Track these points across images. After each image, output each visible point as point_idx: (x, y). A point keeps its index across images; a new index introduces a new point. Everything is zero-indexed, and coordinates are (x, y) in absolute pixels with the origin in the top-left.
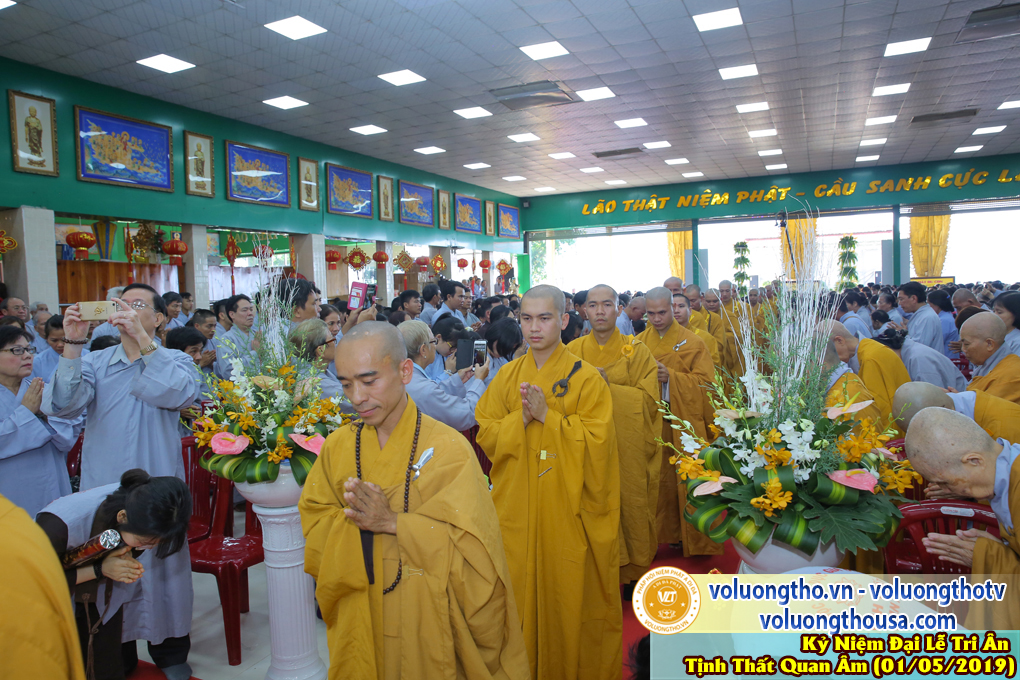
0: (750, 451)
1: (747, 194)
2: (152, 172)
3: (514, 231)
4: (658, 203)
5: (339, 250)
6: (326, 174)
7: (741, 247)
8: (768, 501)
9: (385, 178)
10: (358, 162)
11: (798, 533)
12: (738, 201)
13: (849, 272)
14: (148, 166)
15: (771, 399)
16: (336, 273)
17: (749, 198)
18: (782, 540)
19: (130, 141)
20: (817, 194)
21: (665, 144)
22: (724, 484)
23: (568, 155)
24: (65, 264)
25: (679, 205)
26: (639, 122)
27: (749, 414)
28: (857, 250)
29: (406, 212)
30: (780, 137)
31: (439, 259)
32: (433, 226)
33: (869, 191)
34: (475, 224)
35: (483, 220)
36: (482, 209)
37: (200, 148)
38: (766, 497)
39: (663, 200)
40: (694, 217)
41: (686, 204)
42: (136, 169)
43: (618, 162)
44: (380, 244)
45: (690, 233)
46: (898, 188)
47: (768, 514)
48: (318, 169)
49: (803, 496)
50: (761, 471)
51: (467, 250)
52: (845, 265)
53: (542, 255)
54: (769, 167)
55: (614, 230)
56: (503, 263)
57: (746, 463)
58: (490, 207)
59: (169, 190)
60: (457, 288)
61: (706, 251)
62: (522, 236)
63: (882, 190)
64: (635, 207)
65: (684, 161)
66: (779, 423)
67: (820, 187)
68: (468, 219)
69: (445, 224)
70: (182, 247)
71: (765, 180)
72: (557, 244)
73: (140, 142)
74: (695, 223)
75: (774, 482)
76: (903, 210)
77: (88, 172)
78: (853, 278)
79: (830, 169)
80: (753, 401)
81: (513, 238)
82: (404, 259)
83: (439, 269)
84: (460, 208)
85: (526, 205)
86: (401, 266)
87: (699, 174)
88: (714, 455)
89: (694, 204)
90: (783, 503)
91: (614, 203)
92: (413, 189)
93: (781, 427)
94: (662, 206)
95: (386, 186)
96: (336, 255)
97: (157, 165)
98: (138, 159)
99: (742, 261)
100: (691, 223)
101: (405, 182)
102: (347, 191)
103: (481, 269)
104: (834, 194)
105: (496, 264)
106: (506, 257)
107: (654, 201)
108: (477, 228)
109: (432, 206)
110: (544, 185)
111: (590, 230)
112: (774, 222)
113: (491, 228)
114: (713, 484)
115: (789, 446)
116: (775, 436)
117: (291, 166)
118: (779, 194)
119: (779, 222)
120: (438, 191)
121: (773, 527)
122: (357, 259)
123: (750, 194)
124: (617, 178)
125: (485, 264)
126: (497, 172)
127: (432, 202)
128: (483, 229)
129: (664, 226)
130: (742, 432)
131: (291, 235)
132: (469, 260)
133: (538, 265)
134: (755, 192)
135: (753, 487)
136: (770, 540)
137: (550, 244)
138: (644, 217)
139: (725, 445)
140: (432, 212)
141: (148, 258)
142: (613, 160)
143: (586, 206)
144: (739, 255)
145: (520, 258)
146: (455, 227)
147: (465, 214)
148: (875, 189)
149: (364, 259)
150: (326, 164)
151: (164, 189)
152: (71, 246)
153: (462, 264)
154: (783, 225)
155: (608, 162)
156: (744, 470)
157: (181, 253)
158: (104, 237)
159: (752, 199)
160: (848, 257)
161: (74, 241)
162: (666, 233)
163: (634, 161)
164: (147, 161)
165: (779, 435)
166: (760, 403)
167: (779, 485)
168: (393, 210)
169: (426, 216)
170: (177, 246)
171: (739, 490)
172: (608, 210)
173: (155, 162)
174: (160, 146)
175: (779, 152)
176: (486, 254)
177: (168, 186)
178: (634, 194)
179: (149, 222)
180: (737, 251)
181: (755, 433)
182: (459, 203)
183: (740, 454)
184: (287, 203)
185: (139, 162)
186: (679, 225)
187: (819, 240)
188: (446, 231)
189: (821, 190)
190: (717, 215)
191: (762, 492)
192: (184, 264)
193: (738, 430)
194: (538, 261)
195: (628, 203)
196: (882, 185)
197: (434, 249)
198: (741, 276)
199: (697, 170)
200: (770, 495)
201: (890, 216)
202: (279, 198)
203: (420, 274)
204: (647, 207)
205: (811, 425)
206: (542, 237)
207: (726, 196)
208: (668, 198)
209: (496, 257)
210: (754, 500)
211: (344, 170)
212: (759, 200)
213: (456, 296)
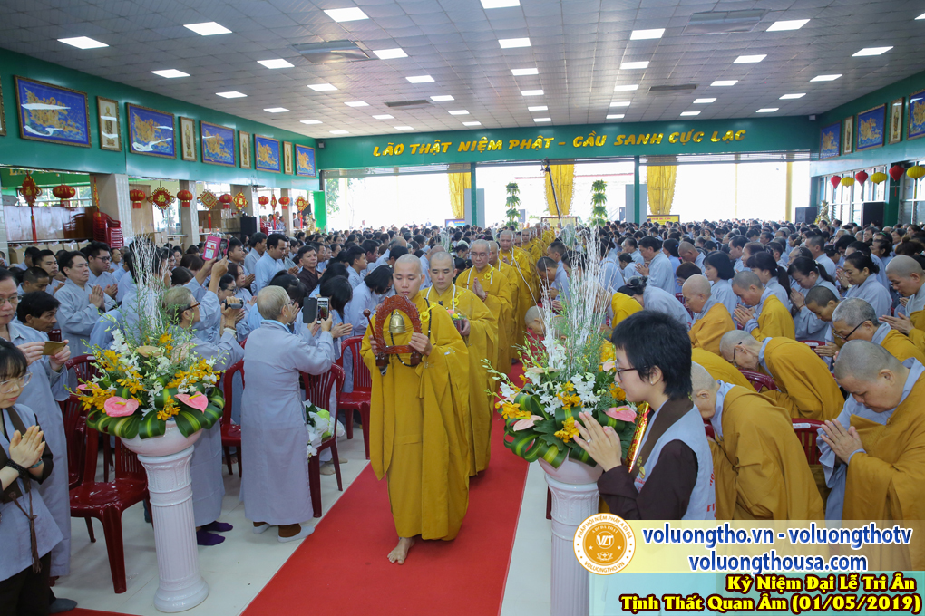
0: (552, 397)
1: (518, 142)
3: (310, 169)
4: (442, 147)
5: (143, 190)
6: (127, 113)
8: (567, 433)
9: (186, 119)
10: (159, 103)
12: (510, 148)
13: (600, 210)
16: (141, 212)
17: (519, 146)
18: (576, 457)
20: (575, 144)
21: (450, 98)
22: (535, 422)
23: (362, 104)
25: (460, 150)
26: (428, 79)
28: (607, 192)
29: (208, 152)
30: (546, 96)
31: (241, 197)
32: (235, 164)
33: (616, 144)
34: (274, 164)
35: (281, 159)
36: (281, 150)
38: (564, 431)
39: (446, 145)
40: (473, 161)
41: (465, 149)
43: (407, 111)
44: (183, 183)
45: (468, 175)
46: (638, 142)
47: (565, 441)
48: (118, 109)
50: (560, 410)
51: (269, 188)
52: (597, 205)
53: (333, 190)
54: (536, 120)
55: (402, 169)
56: (300, 200)
57: (549, 405)
58: (288, 148)
60: (280, 241)
61: (483, 190)
62: (318, 175)
63: (626, 142)
64: (421, 151)
65: (465, 112)
67: (578, 138)
68: (267, 159)
69: (246, 164)
71: (531, 131)
72: (349, 181)
74: (473, 166)
75: (570, 420)
76: (643, 160)
78: (603, 216)
79: (585, 123)
81: (309, 176)
82: (207, 197)
83: (241, 206)
84: (260, 148)
85: (321, 145)
86: (205, 204)
87: (476, 124)
88: (526, 401)
89: (472, 149)
91: (402, 146)
92: (214, 130)
94: (444, 151)
95: (187, 126)
96: (140, 195)
99: (513, 200)
100: (469, 166)
101: (207, 123)
102: (149, 132)
103: (280, 205)
104: (589, 145)
105: (294, 201)
106: (303, 194)
107: (438, 145)
108: (276, 167)
109: (233, 147)
110: (339, 129)
111: (378, 170)
112: (540, 167)
113: (289, 167)
114: (527, 421)
117: (90, 105)
118: (544, 143)
119: (544, 167)
120: (239, 132)
121: (569, 450)
122: (162, 199)
123: (520, 142)
124: (406, 124)
125: (285, 201)
126: (295, 114)
127: (233, 141)
128: (282, 168)
129: (445, 167)
130: (546, 383)
131: (92, 174)
132: (270, 197)
133: (330, 199)
134: (524, 141)
135: (555, 422)
136: (567, 458)
137: (342, 181)
138: (431, 158)
139: (533, 391)
140: (234, 152)
142: (402, 109)
143: (377, 148)
144: (510, 195)
145: (315, 194)
146: (255, 165)
147: (265, 154)
148: (621, 142)
150: (126, 104)
153: (263, 201)
154: (547, 170)
155: (398, 111)
156: (547, 409)
159: (522, 147)
160: (599, 198)
162: (446, 175)
163: (422, 111)
168: (195, 150)
169: (227, 156)
171: (545, 426)
172: (396, 153)
175: (545, 108)
176: (284, 191)
178: (419, 139)
180: (509, 191)
181: (554, 384)
182: (259, 143)
183: (545, 398)
184: (87, 143)
186: (459, 167)
187: (575, 180)
188: (247, 170)
189: (579, 141)
190: (492, 159)
191: (561, 427)
193: (542, 382)
194: (330, 195)
195: (415, 146)
196: (626, 138)
197: (235, 187)
198: (512, 213)
199: (476, 120)
200: (568, 428)
201: (633, 164)
202: (78, 137)
203: (223, 211)
204: (432, 151)
205: (594, 377)
206: (337, 176)
207: (500, 143)
208: (450, 144)
209: (294, 194)
210: (557, 433)
211: (145, 110)
212: (528, 147)
213: (278, 248)
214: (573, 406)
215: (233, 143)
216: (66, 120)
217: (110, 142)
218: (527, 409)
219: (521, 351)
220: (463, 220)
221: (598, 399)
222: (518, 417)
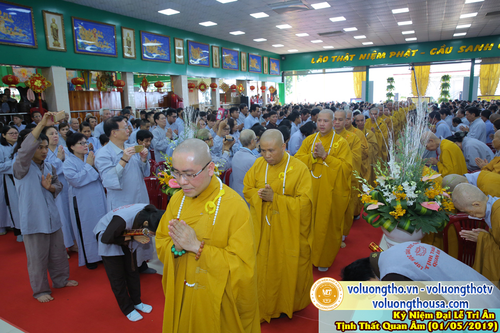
0: (390, 193)
1: (395, 53)
2: (107, 48)
3: (277, 71)
4: (350, 58)
5: (194, 83)
6: (187, 45)
7: (391, 80)
8: (396, 213)
9: (215, 46)
10: (201, 40)
11: (407, 225)
12: (390, 57)
13: (445, 93)
14: (106, 45)
15: (400, 172)
16: (193, 94)
17: (396, 55)
18: (401, 227)
19: (97, 33)
20: (432, 53)
21: (355, 29)
23: (306, 35)
24: (71, 92)
25: (360, 59)
26: (342, 19)
27: (390, 178)
28: (451, 82)
29: (225, 63)
30: (414, 25)
31: (241, 86)
32: (238, 69)
33: (459, 52)
34: (258, 68)
35: (262, 66)
36: (262, 61)
37: (128, 34)
38: (395, 212)
39: (352, 56)
40: (368, 65)
41: (363, 58)
42: (100, 47)
43: (330, 38)
44: (213, 79)
45: (365, 73)
46: (475, 50)
47: (396, 218)
48: (183, 43)
49: (410, 212)
50: (394, 201)
51: (255, 81)
52: (443, 90)
53: (290, 82)
54: (407, 40)
55: (327, 70)
56: (271, 87)
58: (266, 60)
59: (116, 56)
61: (372, 82)
62: (281, 74)
63: (466, 51)
64: (338, 60)
65: (364, 37)
66: (402, 182)
67: (434, 49)
68: (255, 66)
69: (244, 68)
70: (122, 83)
71: (405, 46)
72: (298, 77)
73: (102, 33)
74: (368, 68)
75: (399, 206)
76: (477, 61)
77: (79, 49)
78: (447, 96)
79: (439, 40)
80: (393, 173)
81: (277, 75)
82: (224, 86)
83: (241, 91)
84: (251, 60)
85: (283, 58)
86: (224, 90)
87: (371, 43)
89: (367, 58)
90: (402, 214)
91: (327, 57)
92: (228, 52)
93: (403, 184)
95: (216, 50)
96: (193, 85)
97: (110, 44)
98: (101, 41)
99: (391, 87)
100: (365, 68)
101: (225, 48)
102: (197, 54)
103: (261, 90)
104: (440, 53)
105: (268, 88)
106: (273, 84)
107: (347, 56)
108: (259, 70)
109: (238, 60)
110: (293, 49)
111: (314, 71)
112: (408, 67)
113: (266, 70)
115: (406, 192)
116: (400, 188)
117: (171, 42)
118: (412, 53)
119: (411, 67)
120: (241, 53)
121: (398, 223)
122: (202, 87)
123: (397, 53)
124: (330, 45)
125: (263, 88)
126: (270, 42)
127: (238, 57)
128: (262, 71)
129: (352, 69)
130: (387, 186)
131: (171, 76)
132: (255, 86)
133: (288, 87)
134: (399, 52)
135: (390, 207)
136: (396, 227)
137: (294, 77)
138: (342, 65)
139: (380, 190)
140: (238, 63)
141: (106, 88)
142: (327, 37)
143: (313, 59)
144: (389, 84)
145: (280, 85)
146: (249, 70)
147: (254, 63)
148: (462, 50)
149: (206, 87)
150: (187, 41)
151: (113, 56)
152: (73, 84)
153: (252, 88)
154: (413, 69)
155: (325, 37)
156: (387, 200)
157: (122, 86)
158: (87, 79)
159: (397, 56)
160: (445, 85)
161: (74, 82)
162: (353, 73)
163: (338, 37)
164: (105, 42)
165: (402, 187)
166: (395, 174)
167: (401, 207)
168: (219, 62)
169: (235, 65)
170: (120, 83)
171: (385, 208)
172: (324, 61)
173: (109, 42)
174: (109, 33)
175: (413, 32)
176: (263, 83)
177: (115, 54)
178: (337, 53)
179: (106, 71)
180: (389, 82)
181: (392, 186)
182: (251, 58)
183: (386, 194)
184: (169, 60)
185: (102, 43)
186: (360, 68)
187: (431, 75)
188: (244, 72)
189: (434, 51)
190: (379, 63)
191: (394, 209)
192: (123, 91)
193: (385, 184)
194: (288, 85)
195: (334, 57)
196: (466, 48)
197: (239, 81)
198: (390, 95)
199: (370, 41)
200: (397, 211)
201: (470, 64)
202: (166, 58)
203: (232, 93)
204: (344, 60)
205: (416, 184)
206: (291, 75)
207: (384, 54)
208: (354, 55)
209: (268, 85)
210: (390, 213)
211: (196, 43)
212: (401, 56)
213: (256, 111)
214: (402, 199)
215: (238, 58)
216: (161, 50)
217: (180, 60)
218: (376, 199)
219: (375, 167)
220: (361, 99)
221: (416, 196)
222: (370, 203)
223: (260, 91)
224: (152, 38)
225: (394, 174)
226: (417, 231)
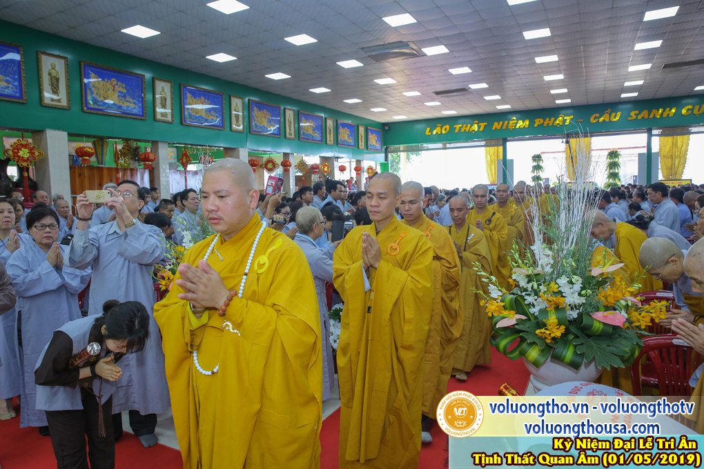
0: (536, 297)
1: (542, 121)
2: (132, 106)
3: (378, 146)
4: (479, 127)
5: (258, 159)
6: (249, 107)
7: (537, 158)
8: (548, 332)
9: (289, 109)
10: (271, 98)
11: (569, 354)
12: (536, 125)
13: (614, 175)
14: (129, 102)
15: (552, 262)
17: (543, 123)
18: (557, 359)
19: (117, 85)
20: (592, 120)
21: (484, 85)
22: (517, 320)
23: (416, 93)
24: (75, 168)
25: (494, 128)
26: (466, 70)
27: (536, 272)
28: (620, 160)
29: (303, 133)
30: (566, 80)
31: (326, 165)
32: (322, 142)
33: (629, 119)
34: (351, 141)
35: (357, 138)
36: (356, 131)
37: (164, 89)
38: (547, 329)
39: (482, 125)
40: (504, 137)
41: (499, 128)
42: (121, 104)
43: (451, 98)
44: (286, 155)
45: (501, 148)
46: (651, 116)
47: (548, 341)
48: (243, 103)
49: (573, 329)
50: (544, 312)
51: (346, 159)
52: (611, 171)
53: (398, 163)
54: (558, 102)
55: (448, 146)
56: (370, 168)
57: (534, 306)
58: (362, 130)
59: (143, 118)
60: (339, 185)
61: (512, 161)
62: (384, 150)
63: (639, 117)
64: (463, 130)
65: (498, 97)
66: (557, 278)
67: (595, 115)
68: (346, 138)
69: (330, 141)
70: (152, 157)
71: (555, 111)
72: (408, 155)
73: (124, 85)
74: (505, 141)
75: (552, 319)
76: (654, 132)
77: (90, 106)
78: (617, 180)
79: (602, 102)
80: (540, 263)
81: (377, 151)
82: (302, 165)
83: (326, 172)
84: (341, 130)
85: (387, 128)
86: (301, 171)
87: (508, 107)
88: (511, 300)
89: (504, 128)
90: (558, 334)
91: (448, 127)
92: (308, 118)
93: (558, 281)
94: (481, 129)
95: (290, 115)
96: (255, 163)
97: (135, 101)
98: (122, 97)
99: (538, 168)
100: (502, 141)
101: (303, 112)
102: (263, 119)
103: (355, 172)
104: (604, 120)
105: (366, 169)
106: (373, 164)
107: (476, 126)
108: (352, 144)
109: (322, 129)
110: (400, 114)
111: (431, 146)
112: (561, 140)
113: (362, 144)
114: (511, 319)
115: (564, 295)
116: (554, 287)
117: (225, 101)
118: (565, 121)
119: (564, 140)
120: (326, 119)
121: (551, 350)
122: (270, 165)
123: (544, 121)
124: (451, 109)
125: (358, 169)
126: (367, 104)
127: (321, 126)
128: (357, 145)
129: (483, 143)
130: (531, 284)
131: (225, 148)
132: (347, 165)
134: (548, 119)
135: (538, 322)
136: (549, 359)
137: (403, 155)
138: (469, 137)
139: (520, 293)
140: (322, 133)
141: (129, 164)
142: (447, 97)
143: (428, 129)
144: (535, 164)
145: (382, 165)
146: (337, 143)
147: (344, 135)
148: (634, 117)
149: (274, 165)
150: (249, 100)
151: (140, 118)
152: (79, 156)
154: (567, 142)
155: (443, 98)
156: (532, 310)
157: (151, 161)
158: (100, 150)
159: (545, 124)
160: (613, 165)
161: (81, 153)
162: (484, 148)
163: (462, 97)
164: (128, 98)
165: (557, 286)
166: (544, 264)
167: (556, 321)
168: (295, 131)
169: (317, 136)
170: (149, 156)
171: (528, 324)
172: (444, 132)
173: (134, 99)
174: (137, 88)
175: (565, 90)
176: (358, 162)
177: (142, 116)
178: (462, 121)
179: (130, 140)
180: (534, 160)
181: (540, 285)
183: (530, 299)
184: (222, 127)
185: (123, 99)
186: (494, 142)
188: (331, 146)
189: (595, 118)
190: (520, 135)
191: (544, 325)
192: (153, 168)
193: (528, 283)
194: (394, 167)
195: (458, 127)
196: (640, 114)
197: (324, 159)
198: (537, 178)
199: (507, 104)
200: (549, 327)
201: (645, 136)
202: (217, 123)
203: (313, 175)
204: (471, 130)
205: (580, 280)
206: (398, 151)
208: (486, 124)
209: (365, 164)
210: (538, 332)
211: (261, 104)
212: (550, 124)
213: (337, 191)
214: (557, 308)
218: (512, 309)
220: (496, 185)
221: (583, 300)
223: (354, 174)
224: (199, 94)
225: (542, 265)
226: (587, 365)
